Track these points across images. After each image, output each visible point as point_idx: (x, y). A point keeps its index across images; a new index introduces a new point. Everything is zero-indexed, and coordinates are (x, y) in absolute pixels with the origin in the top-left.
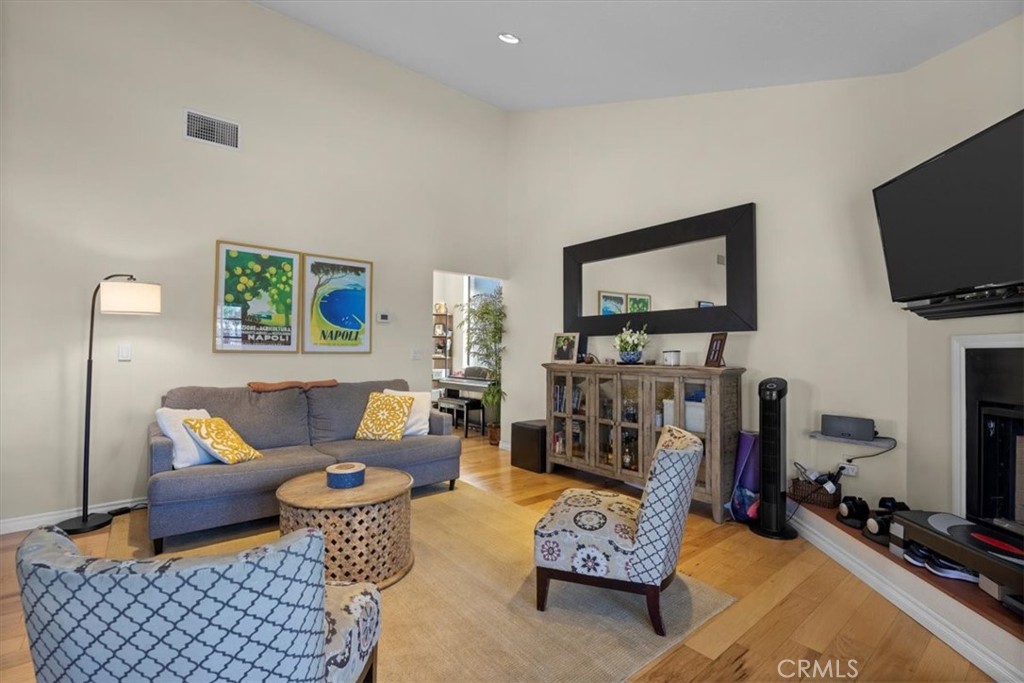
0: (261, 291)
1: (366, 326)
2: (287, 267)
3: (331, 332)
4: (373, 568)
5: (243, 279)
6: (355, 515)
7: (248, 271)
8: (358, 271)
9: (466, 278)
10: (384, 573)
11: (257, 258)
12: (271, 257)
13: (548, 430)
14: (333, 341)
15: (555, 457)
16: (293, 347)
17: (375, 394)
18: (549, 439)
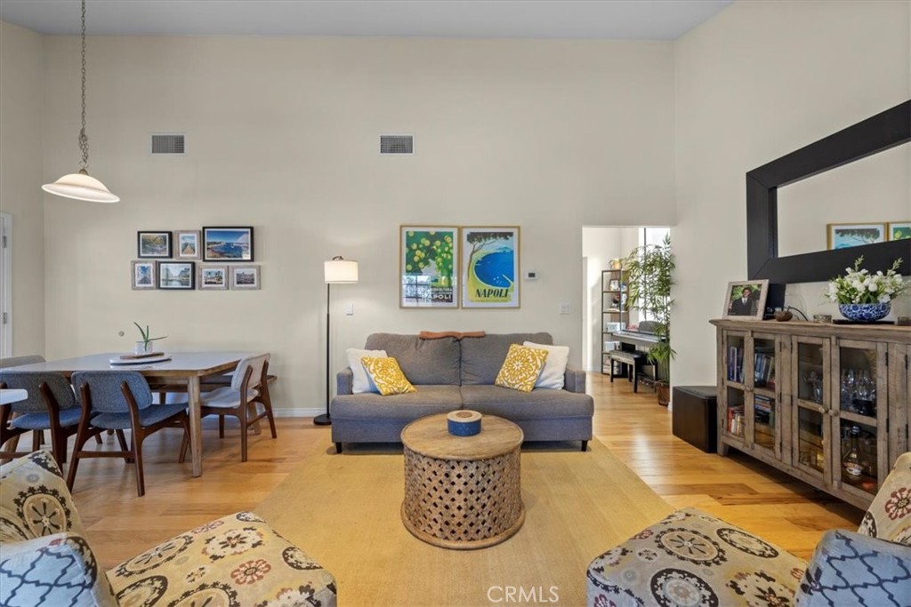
0: (430, 260)
1: (514, 284)
2: (449, 240)
3: (485, 291)
4: (472, 525)
5: (418, 252)
6: (453, 468)
7: (421, 246)
8: (506, 235)
9: (641, 230)
10: (484, 532)
11: (427, 235)
12: (437, 233)
13: (719, 402)
14: (486, 298)
15: (727, 436)
16: (454, 304)
17: (514, 345)
18: (721, 412)
